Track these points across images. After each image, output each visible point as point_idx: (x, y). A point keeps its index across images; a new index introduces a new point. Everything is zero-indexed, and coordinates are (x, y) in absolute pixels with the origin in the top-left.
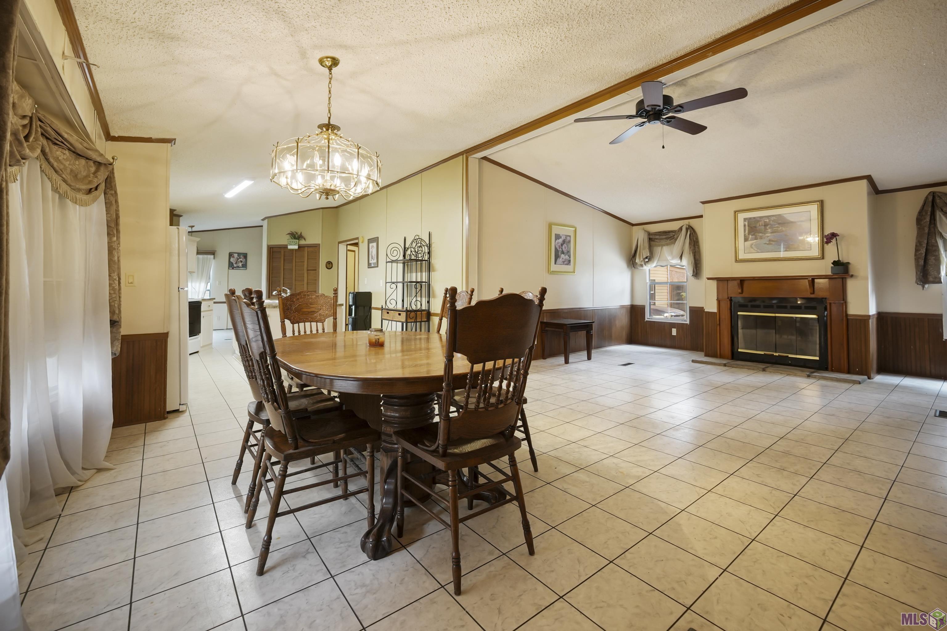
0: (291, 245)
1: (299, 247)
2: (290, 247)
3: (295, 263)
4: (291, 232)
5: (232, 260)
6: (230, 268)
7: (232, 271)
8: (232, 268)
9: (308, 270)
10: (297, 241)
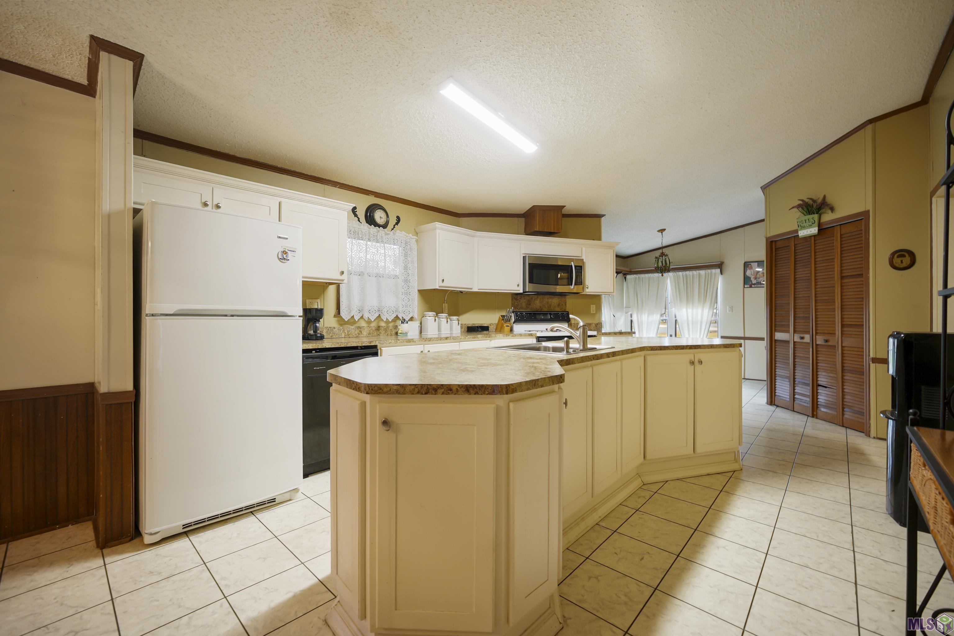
0: (803, 228)
1: (819, 230)
2: (802, 233)
3: (815, 264)
4: (801, 202)
5: (748, 273)
6: (746, 286)
7: (748, 291)
8: (749, 286)
9: (842, 278)
10: (816, 216)
